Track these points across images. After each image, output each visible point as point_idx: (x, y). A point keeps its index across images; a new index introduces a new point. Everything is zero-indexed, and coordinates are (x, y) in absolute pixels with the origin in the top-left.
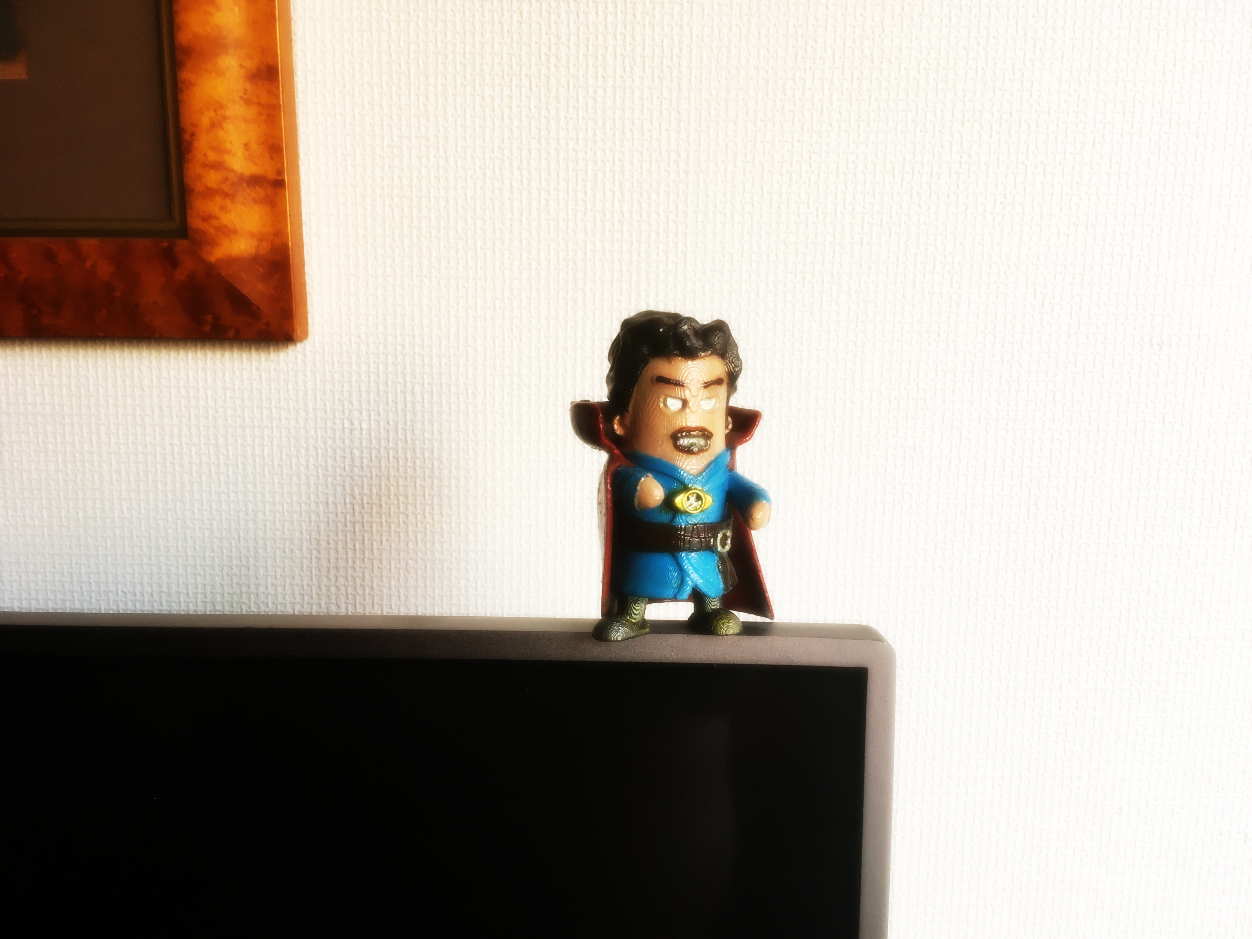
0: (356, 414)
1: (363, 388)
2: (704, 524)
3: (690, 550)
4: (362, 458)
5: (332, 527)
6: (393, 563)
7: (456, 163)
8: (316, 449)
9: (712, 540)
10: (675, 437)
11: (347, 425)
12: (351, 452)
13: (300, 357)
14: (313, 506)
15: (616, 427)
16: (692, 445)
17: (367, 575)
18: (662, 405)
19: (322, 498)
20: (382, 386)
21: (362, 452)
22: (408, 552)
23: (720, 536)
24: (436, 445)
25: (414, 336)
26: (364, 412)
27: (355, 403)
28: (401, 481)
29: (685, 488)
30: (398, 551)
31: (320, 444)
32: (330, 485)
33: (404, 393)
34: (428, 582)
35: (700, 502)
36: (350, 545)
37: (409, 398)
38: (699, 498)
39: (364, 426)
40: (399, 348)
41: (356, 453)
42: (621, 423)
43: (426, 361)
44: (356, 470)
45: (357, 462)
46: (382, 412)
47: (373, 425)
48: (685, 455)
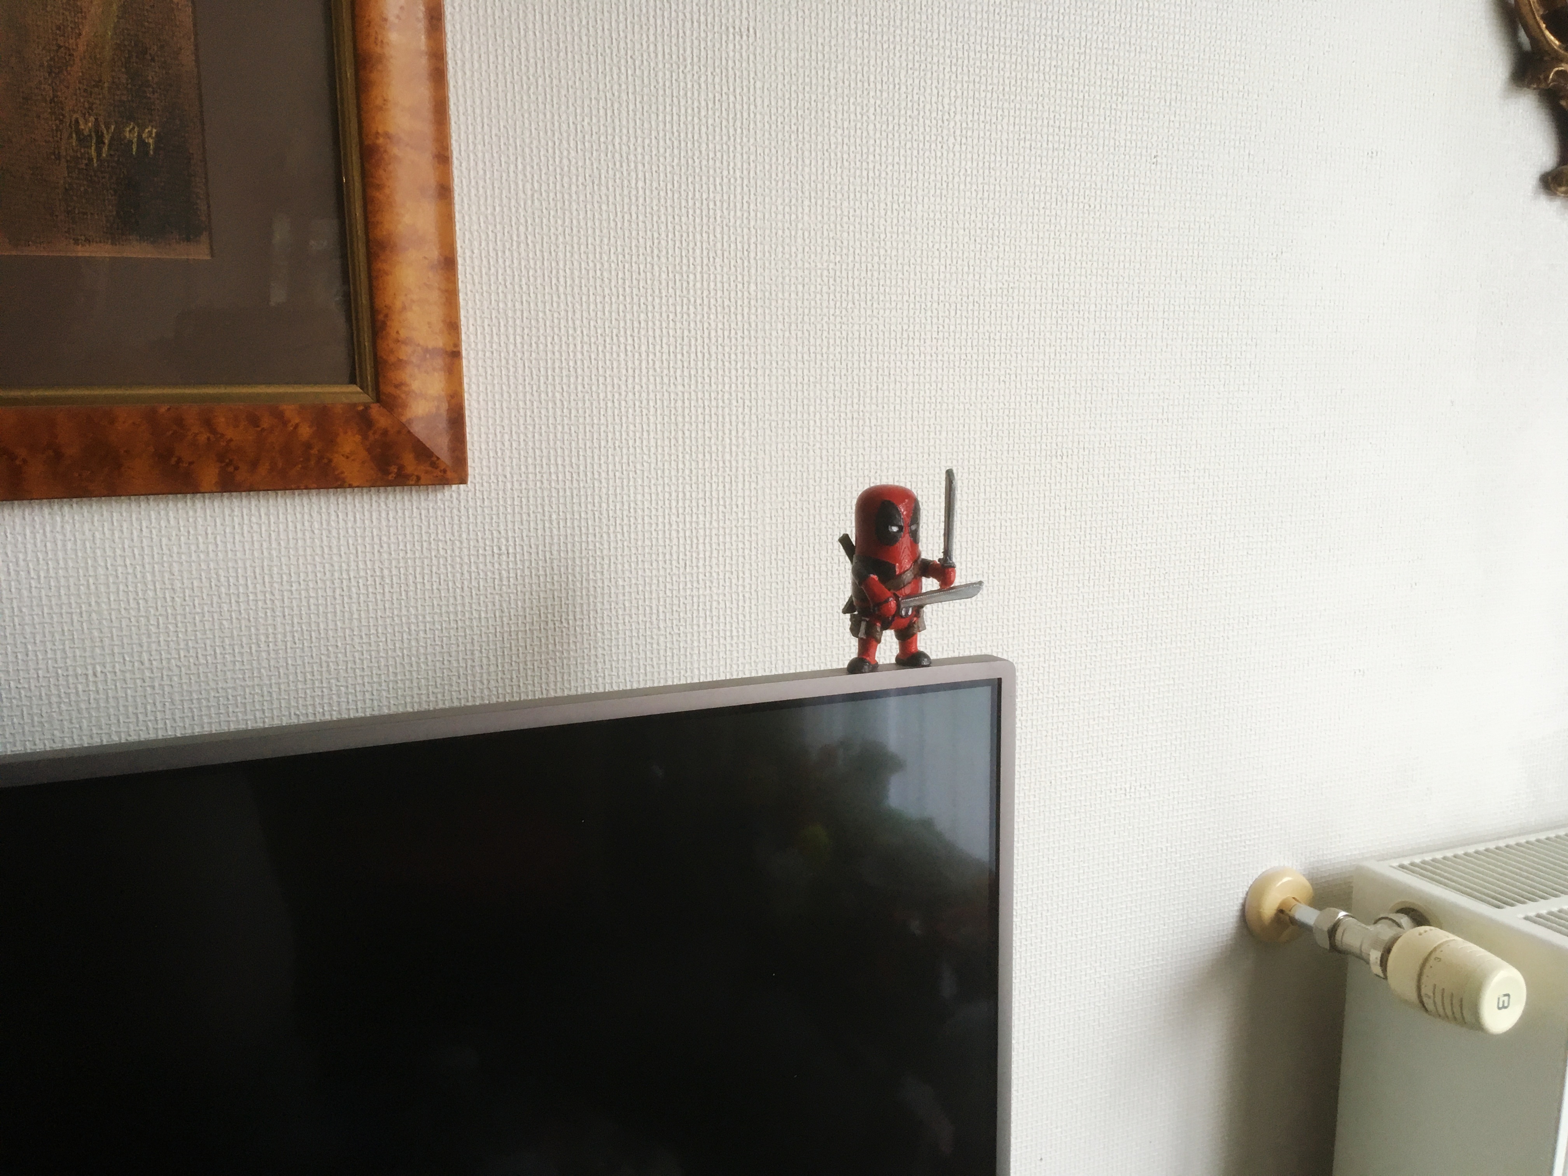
0: (504, 541)
5: (484, 638)
7: (582, 332)
12: (500, 574)
20: (524, 517)
25: (550, 473)
26: (510, 539)
27: (503, 532)
31: (473, 568)
32: (482, 603)
36: (500, 652)
41: (504, 574)
44: (504, 588)
46: (525, 538)
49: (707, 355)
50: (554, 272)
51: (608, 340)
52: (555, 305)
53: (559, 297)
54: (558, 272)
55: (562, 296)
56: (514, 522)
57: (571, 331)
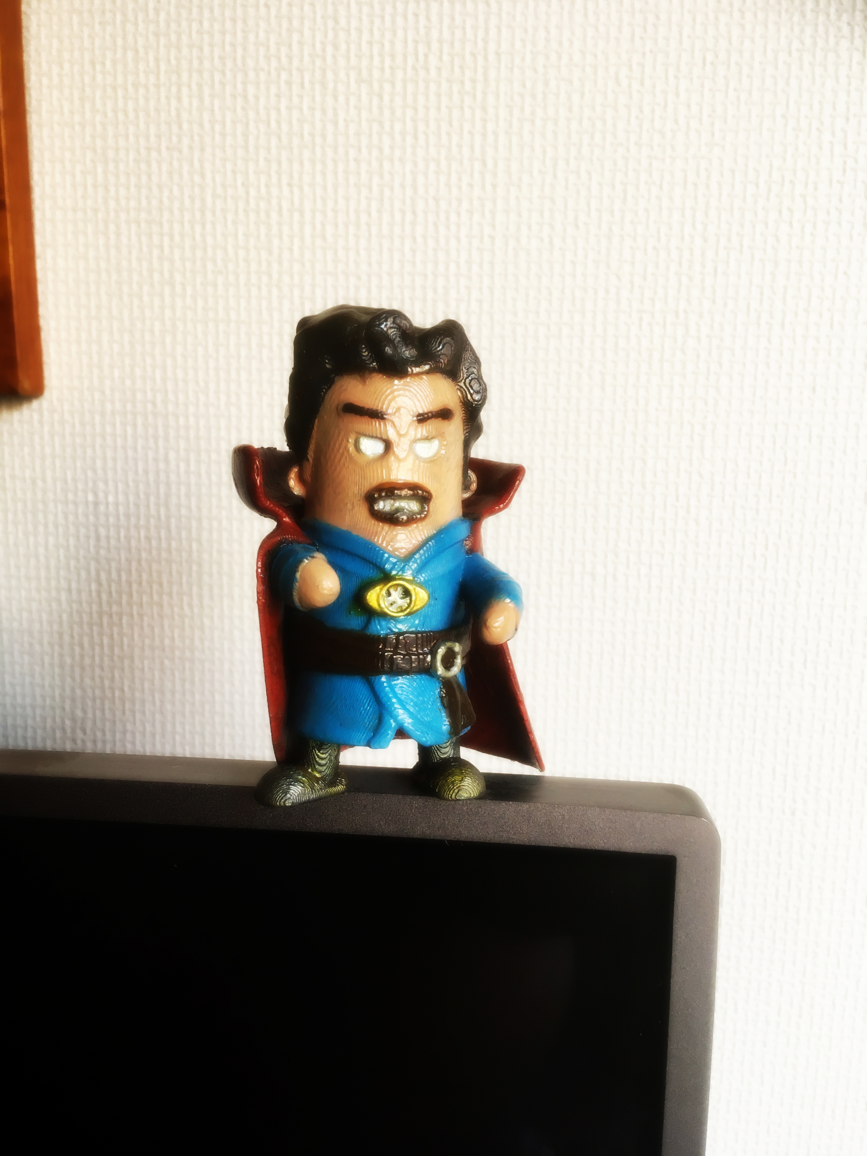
0: (101, 485)
1: (109, 454)
2: (416, 633)
3: (395, 671)
4: (108, 537)
5: (76, 618)
6: (146, 662)
7: (214, 180)
8: (56, 526)
9: (429, 658)
10: (370, 498)
11: (91, 498)
12: (97, 531)
13: (36, 416)
14: (54, 594)
15: (292, 483)
16: (397, 510)
17: (117, 675)
18: (351, 448)
19: (64, 584)
20: (130, 453)
21: (109, 530)
22: (163, 650)
23: (441, 651)
24: (194, 524)
25: (166, 391)
26: (111, 484)
27: (100, 472)
28: (155, 566)
29: (386, 578)
30: (152, 648)
31: (61, 520)
32: (72, 569)
33: (156, 460)
34: (187, 686)
35: (408, 600)
36: (97, 639)
37: (162, 466)
38: (407, 593)
39: (111, 499)
40: (149, 406)
41: (102, 531)
42: (301, 479)
43: (182, 421)
44: (102, 552)
45: (103, 543)
46: (131, 484)
47: (121, 498)
48: (386, 527)
49: (409, 217)
50: (174, 89)
51: (253, 192)
52: (175, 139)
53: (180, 127)
54: (179, 90)
55: (185, 126)
56: (115, 460)
57: (197, 179)
